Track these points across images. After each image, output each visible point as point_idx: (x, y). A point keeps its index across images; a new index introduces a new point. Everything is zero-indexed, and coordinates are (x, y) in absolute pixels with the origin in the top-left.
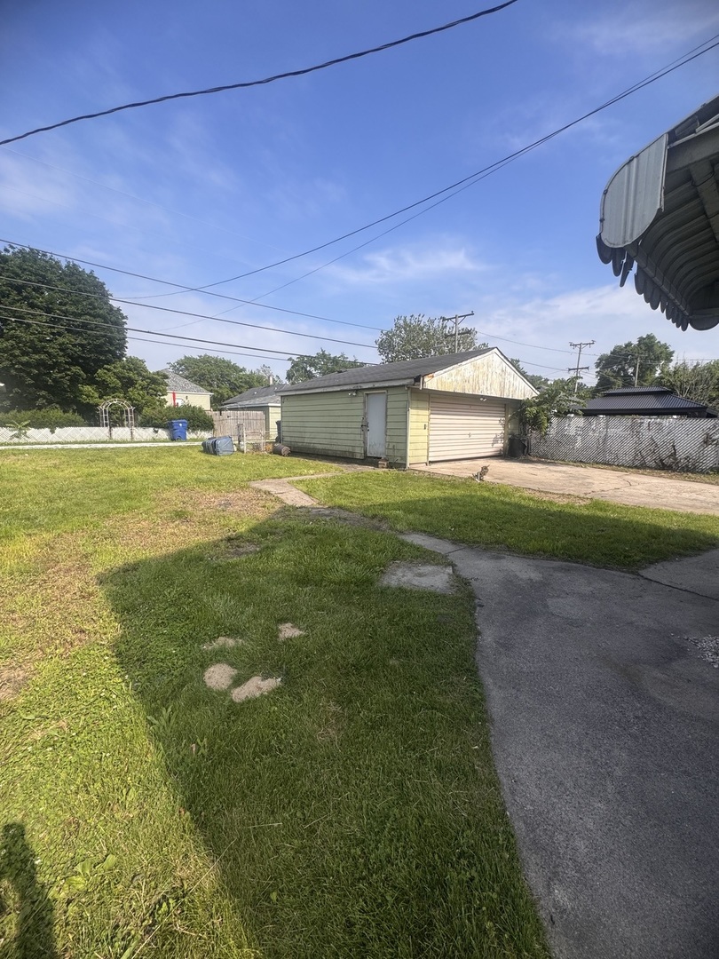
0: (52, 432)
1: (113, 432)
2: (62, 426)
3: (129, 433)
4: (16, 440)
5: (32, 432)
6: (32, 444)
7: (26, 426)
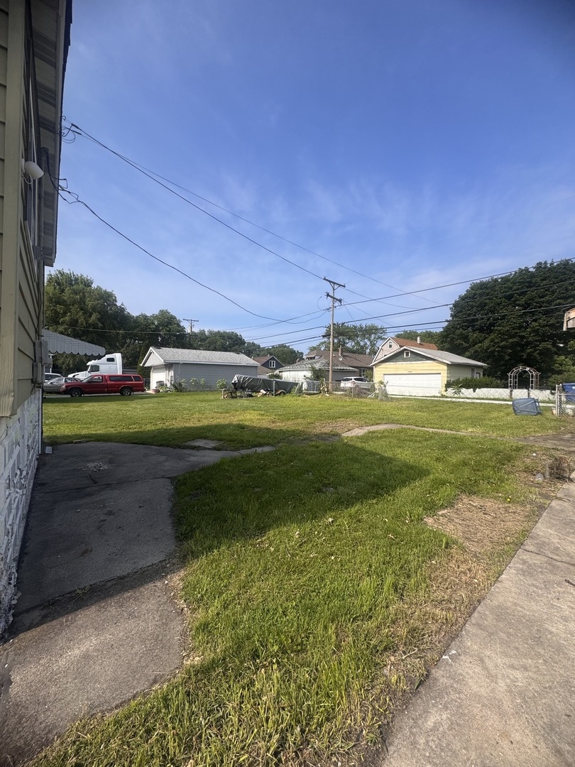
0: (474, 391)
1: (513, 393)
2: (480, 388)
3: (527, 394)
4: (456, 395)
5: (463, 390)
6: (463, 398)
7: (461, 387)
